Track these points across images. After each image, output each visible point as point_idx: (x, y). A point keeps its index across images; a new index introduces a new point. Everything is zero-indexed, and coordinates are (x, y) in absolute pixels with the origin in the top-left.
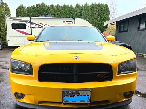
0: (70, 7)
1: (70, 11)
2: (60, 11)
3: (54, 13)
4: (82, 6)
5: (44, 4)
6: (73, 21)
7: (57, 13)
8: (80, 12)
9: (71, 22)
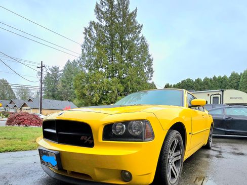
0: (223, 78)
1: (222, 82)
2: (207, 84)
3: (200, 87)
4: (241, 74)
5: (190, 79)
6: (221, 93)
7: (203, 87)
8: (236, 83)
9: (218, 94)
